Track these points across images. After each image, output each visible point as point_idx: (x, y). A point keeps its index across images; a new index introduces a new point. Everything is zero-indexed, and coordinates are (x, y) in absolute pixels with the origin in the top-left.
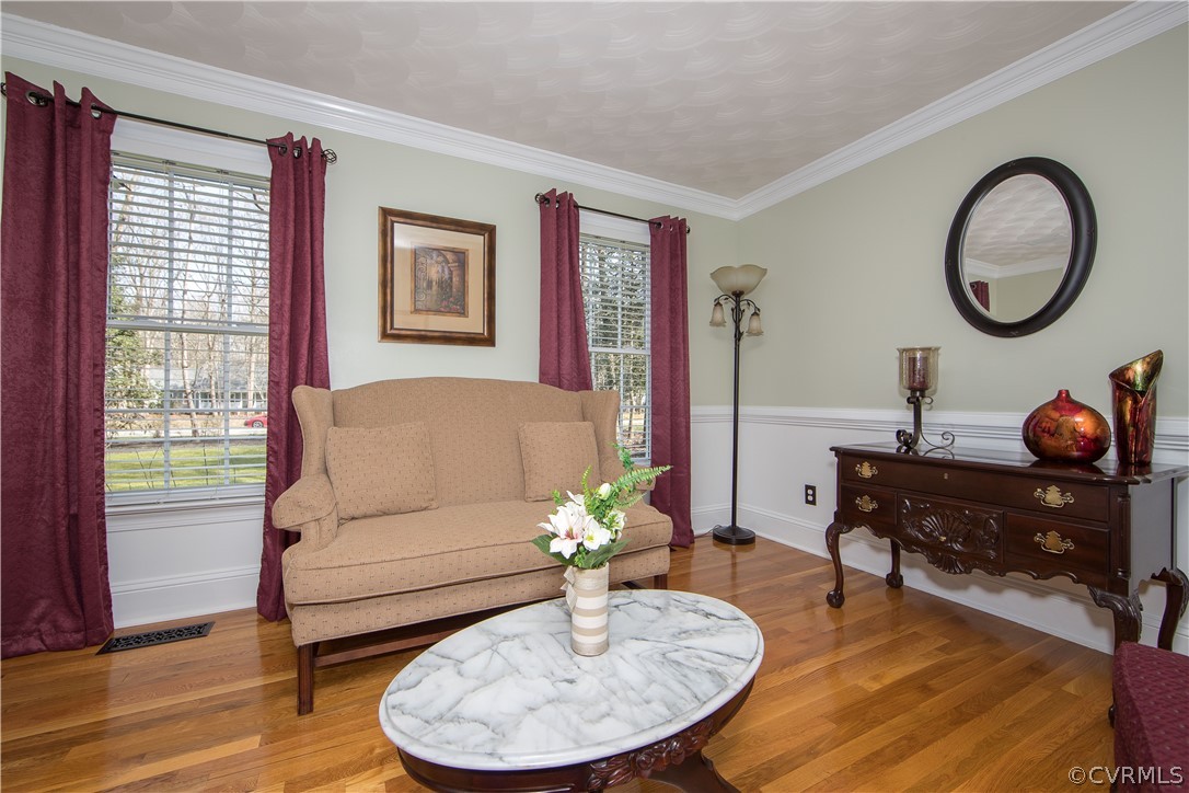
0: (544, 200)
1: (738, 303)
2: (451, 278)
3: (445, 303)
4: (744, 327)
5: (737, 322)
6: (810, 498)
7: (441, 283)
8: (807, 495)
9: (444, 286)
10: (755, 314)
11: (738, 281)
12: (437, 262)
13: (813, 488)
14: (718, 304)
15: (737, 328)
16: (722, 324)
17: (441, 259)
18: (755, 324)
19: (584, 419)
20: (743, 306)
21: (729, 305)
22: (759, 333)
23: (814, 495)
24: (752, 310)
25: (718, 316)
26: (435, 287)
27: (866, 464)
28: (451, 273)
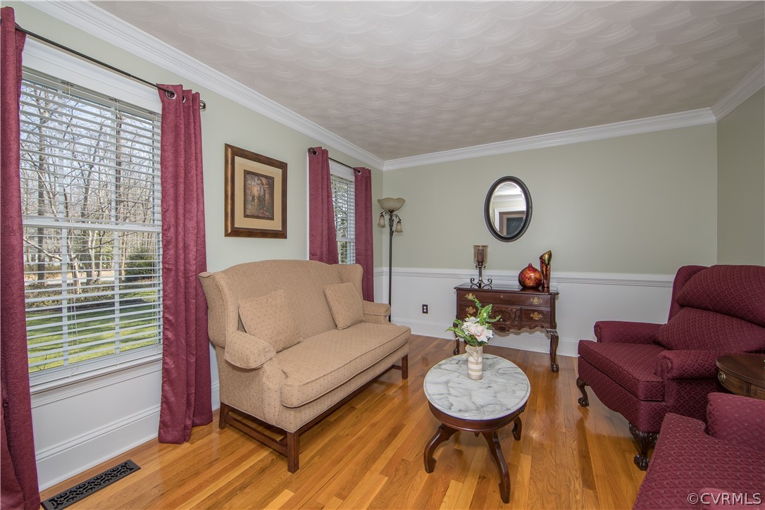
0: (312, 152)
1: (391, 216)
2: (264, 195)
3: (261, 211)
4: (394, 229)
5: (391, 226)
6: (425, 311)
7: (259, 198)
8: (423, 309)
9: (261, 199)
10: (399, 222)
11: (391, 205)
12: (257, 184)
13: (426, 306)
14: (382, 216)
15: (391, 229)
16: (383, 226)
17: (259, 182)
18: (399, 227)
19: (342, 281)
20: (394, 218)
21: (387, 217)
22: (401, 231)
23: (427, 309)
24: (398, 220)
25: (382, 222)
26: (256, 201)
27: (471, 294)
28: (265, 191)
